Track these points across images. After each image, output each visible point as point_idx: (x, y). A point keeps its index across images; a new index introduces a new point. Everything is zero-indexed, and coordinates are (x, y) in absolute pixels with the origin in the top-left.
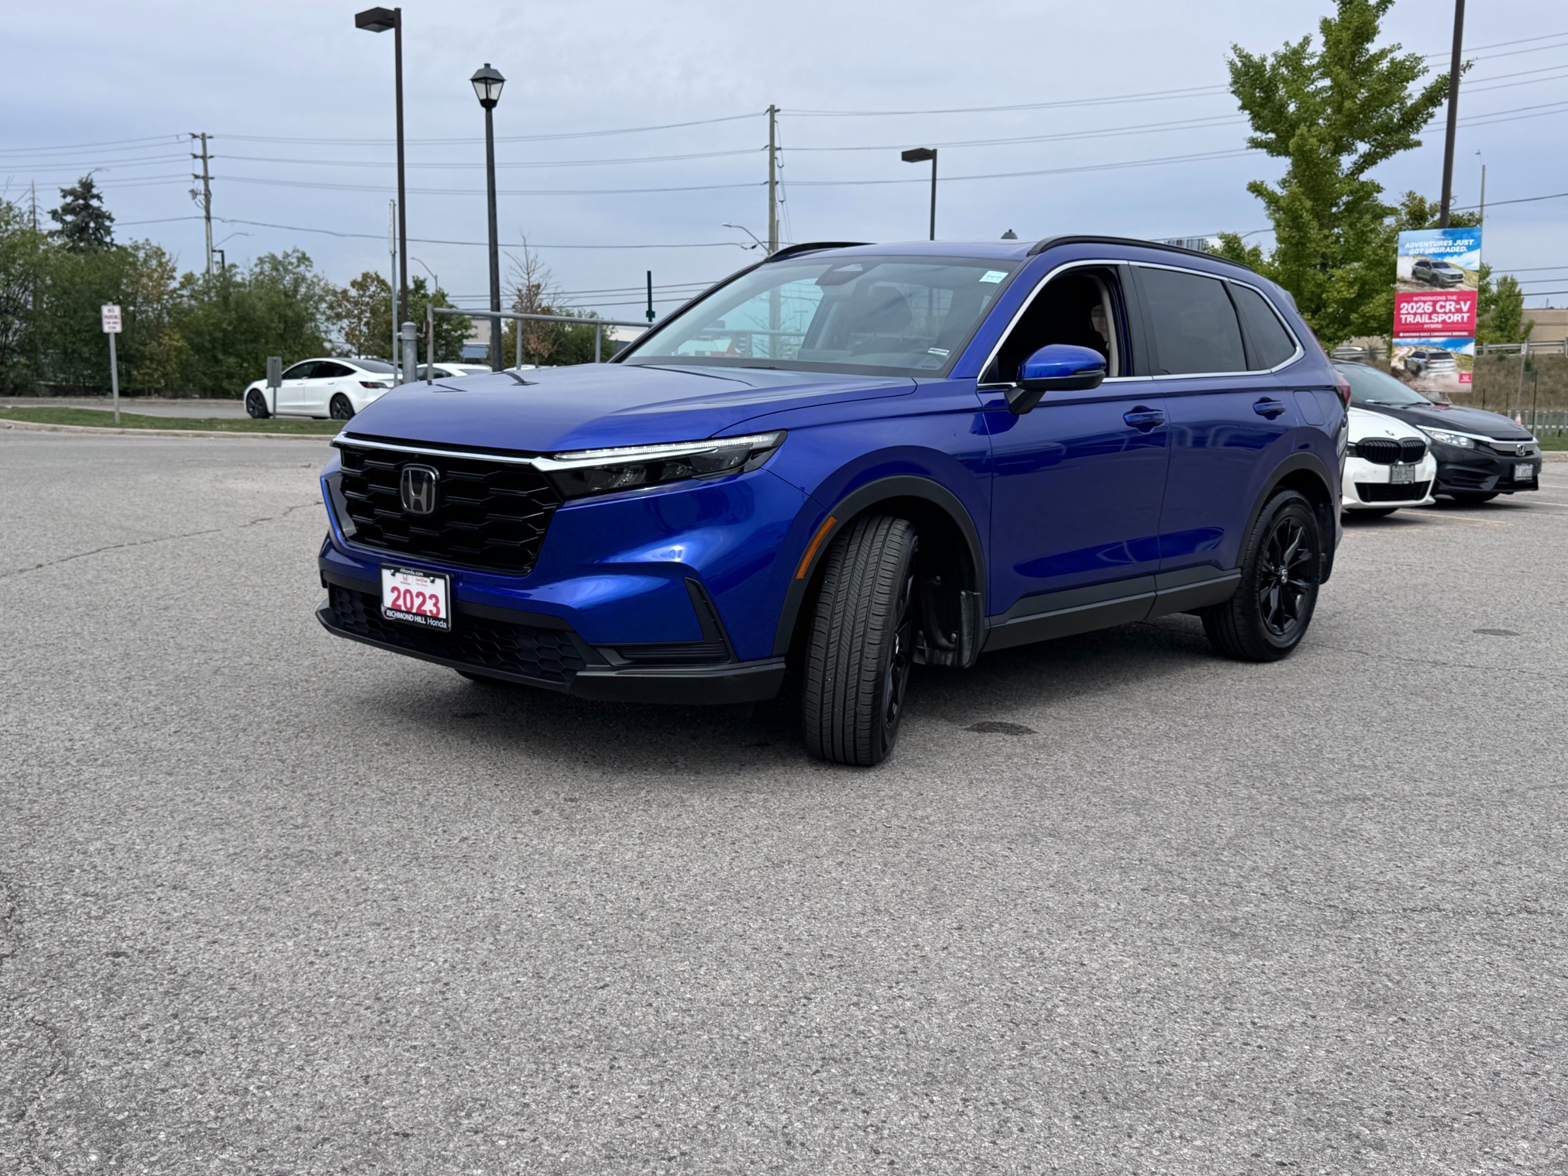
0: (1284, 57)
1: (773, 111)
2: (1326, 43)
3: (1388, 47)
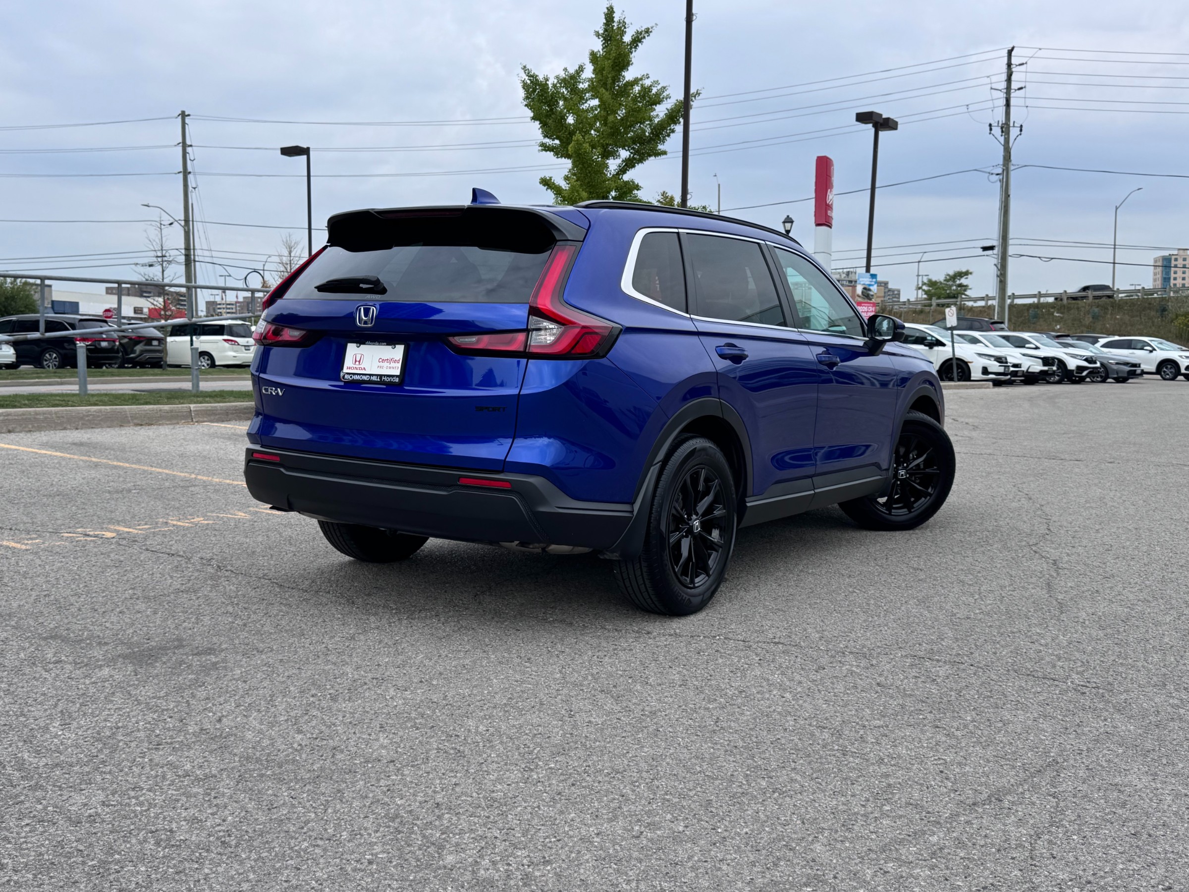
0: (564, 80)
1: (183, 115)
2: (594, 70)
3: (639, 77)
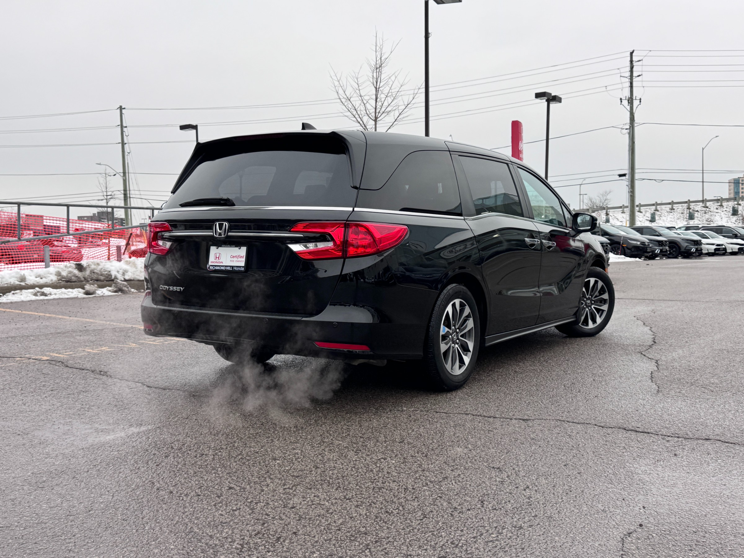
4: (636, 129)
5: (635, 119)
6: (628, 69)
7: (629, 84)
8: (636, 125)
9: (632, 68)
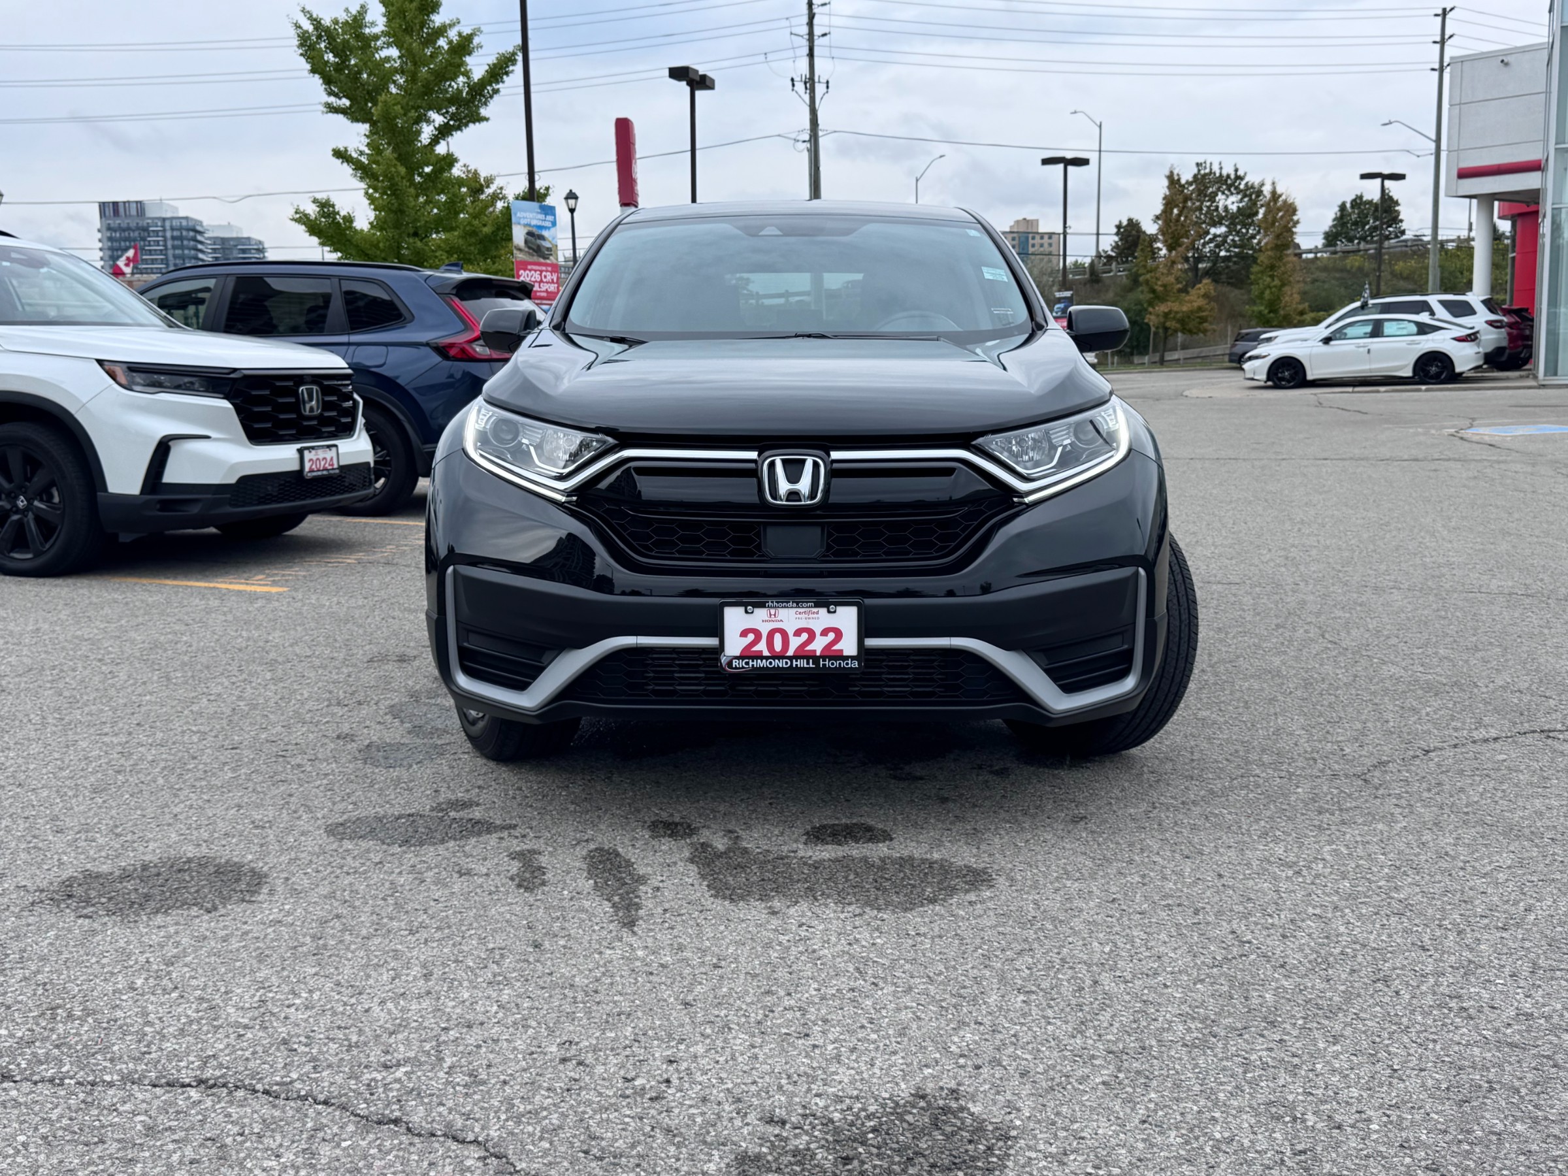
0: (345, 23)
2: (387, 14)
3: (448, 22)
4: (822, 141)
5: (820, 122)
6: (805, 19)
7: (806, 51)
8: (820, 133)
9: (811, 16)
